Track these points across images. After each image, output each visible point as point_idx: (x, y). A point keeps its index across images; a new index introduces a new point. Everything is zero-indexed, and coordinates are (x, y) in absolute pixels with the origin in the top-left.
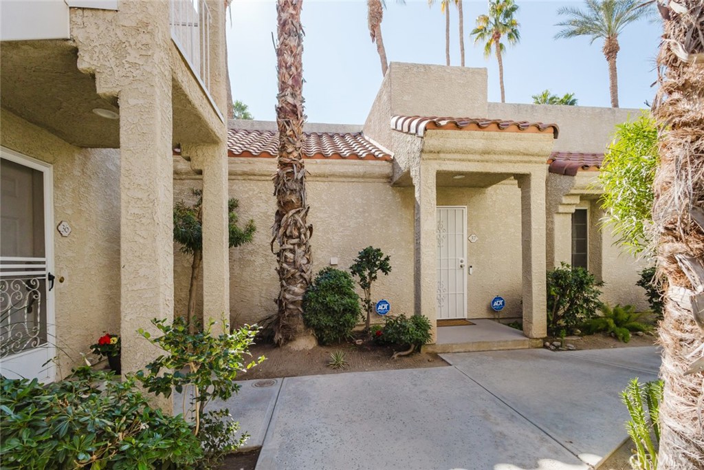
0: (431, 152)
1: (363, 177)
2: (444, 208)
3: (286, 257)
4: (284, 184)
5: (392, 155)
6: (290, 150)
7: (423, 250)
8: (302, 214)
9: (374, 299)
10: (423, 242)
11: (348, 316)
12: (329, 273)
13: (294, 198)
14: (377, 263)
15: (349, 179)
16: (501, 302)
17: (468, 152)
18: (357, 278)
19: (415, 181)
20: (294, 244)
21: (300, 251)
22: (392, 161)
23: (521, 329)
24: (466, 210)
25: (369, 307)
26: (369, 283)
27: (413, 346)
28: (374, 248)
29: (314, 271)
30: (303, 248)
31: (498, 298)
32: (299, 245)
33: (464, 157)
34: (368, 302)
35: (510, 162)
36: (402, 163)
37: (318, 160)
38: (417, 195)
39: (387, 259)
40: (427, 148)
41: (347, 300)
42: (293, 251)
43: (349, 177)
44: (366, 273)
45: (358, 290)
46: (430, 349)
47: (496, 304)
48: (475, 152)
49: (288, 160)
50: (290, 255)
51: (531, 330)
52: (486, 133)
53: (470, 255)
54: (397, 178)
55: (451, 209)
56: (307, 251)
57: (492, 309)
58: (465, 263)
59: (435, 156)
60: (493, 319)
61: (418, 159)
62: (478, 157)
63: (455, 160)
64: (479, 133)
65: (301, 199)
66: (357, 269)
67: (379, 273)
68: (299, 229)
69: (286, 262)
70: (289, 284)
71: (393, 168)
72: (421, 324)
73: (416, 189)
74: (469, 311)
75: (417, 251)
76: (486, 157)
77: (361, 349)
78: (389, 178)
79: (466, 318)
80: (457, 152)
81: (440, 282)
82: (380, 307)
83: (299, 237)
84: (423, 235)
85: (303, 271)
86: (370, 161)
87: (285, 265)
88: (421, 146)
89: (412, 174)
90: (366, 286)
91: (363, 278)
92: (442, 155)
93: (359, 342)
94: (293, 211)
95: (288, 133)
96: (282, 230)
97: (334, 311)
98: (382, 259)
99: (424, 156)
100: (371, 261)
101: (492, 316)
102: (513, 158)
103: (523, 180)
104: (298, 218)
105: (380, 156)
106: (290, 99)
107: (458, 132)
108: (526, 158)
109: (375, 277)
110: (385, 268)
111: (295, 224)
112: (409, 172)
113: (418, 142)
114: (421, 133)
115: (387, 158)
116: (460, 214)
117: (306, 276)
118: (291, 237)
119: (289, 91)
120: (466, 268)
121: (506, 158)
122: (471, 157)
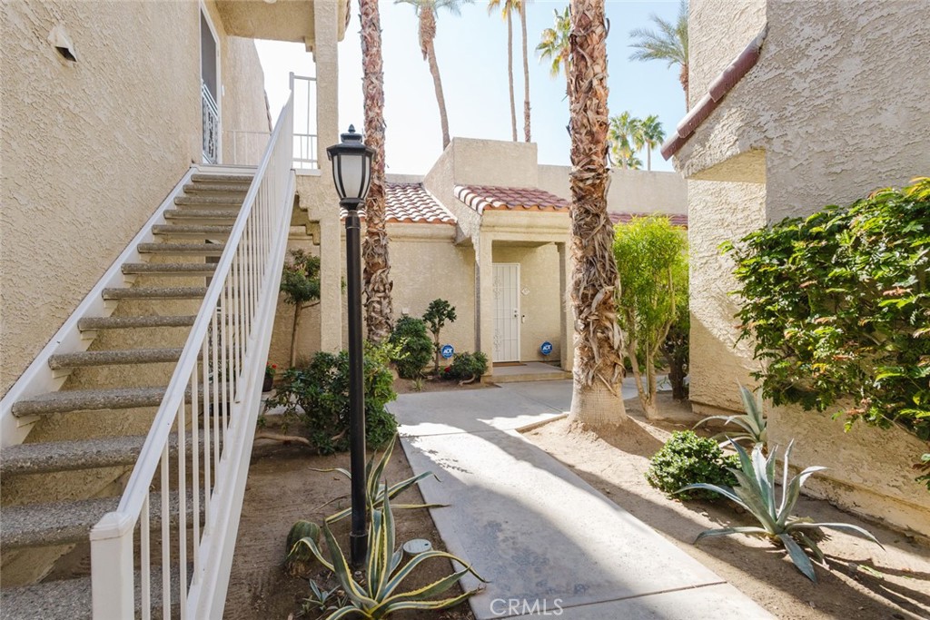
0: (488, 226)
1: (431, 238)
2: (500, 265)
3: (374, 307)
4: (373, 249)
5: (456, 219)
6: (376, 222)
7: (482, 302)
8: (386, 273)
9: (442, 343)
10: (481, 295)
11: (424, 353)
12: (405, 320)
13: (380, 261)
14: (445, 312)
15: (418, 240)
16: (549, 346)
17: (516, 227)
18: (429, 324)
19: (476, 247)
20: (380, 297)
21: (385, 302)
22: (456, 225)
23: (560, 366)
24: (519, 268)
25: (438, 349)
26: (438, 329)
27: (474, 375)
28: (443, 300)
29: (395, 318)
30: (387, 300)
31: (547, 343)
32: (385, 298)
33: (514, 230)
34: (437, 345)
35: (549, 233)
36: (465, 229)
37: (392, 224)
38: (477, 258)
39: (453, 309)
40: (485, 223)
41: (422, 341)
42: (379, 303)
43: (418, 237)
44: (437, 320)
45: (429, 334)
46: (488, 380)
47: (545, 348)
48: (521, 227)
49: (375, 230)
50: (377, 306)
51: (565, 364)
52: (530, 212)
53: (523, 306)
54: (460, 240)
55: (505, 266)
56: (390, 303)
57: (542, 354)
58: (518, 313)
59: (491, 229)
60: (544, 362)
61: (478, 231)
62: (523, 230)
63: (506, 232)
64: (524, 212)
65: (386, 261)
66: (429, 317)
67: (447, 320)
68: (384, 285)
69: (374, 311)
70: (377, 329)
71: (457, 232)
72: (480, 358)
73: (477, 254)
74: (521, 355)
75: (478, 303)
76: (531, 230)
77: (433, 381)
78: (453, 239)
79: (519, 360)
80: (508, 226)
81: (497, 330)
82: (446, 351)
83: (384, 291)
84: (482, 291)
85: (388, 318)
86: (438, 225)
87: (373, 314)
88: (480, 222)
89: (473, 241)
90: (436, 331)
91: (434, 325)
92: (496, 228)
93: (430, 377)
94: (380, 271)
95: (375, 208)
96: (371, 286)
97: (414, 350)
98: (449, 309)
99: (482, 229)
100: (440, 311)
101: (542, 360)
102: (551, 230)
103: (560, 246)
104: (383, 276)
105: (445, 220)
106: (376, 182)
107: (508, 212)
108: (561, 231)
109: (443, 324)
110: (451, 316)
111: (382, 281)
112: (470, 238)
113: (478, 218)
114: (480, 211)
115: (451, 223)
116: (514, 270)
117: (390, 322)
118: (378, 291)
119: (376, 174)
120: (519, 317)
121: (545, 230)
122: (518, 230)
